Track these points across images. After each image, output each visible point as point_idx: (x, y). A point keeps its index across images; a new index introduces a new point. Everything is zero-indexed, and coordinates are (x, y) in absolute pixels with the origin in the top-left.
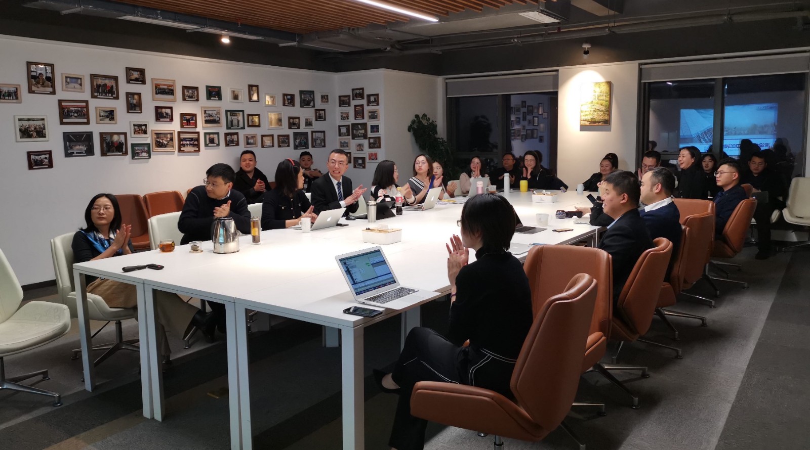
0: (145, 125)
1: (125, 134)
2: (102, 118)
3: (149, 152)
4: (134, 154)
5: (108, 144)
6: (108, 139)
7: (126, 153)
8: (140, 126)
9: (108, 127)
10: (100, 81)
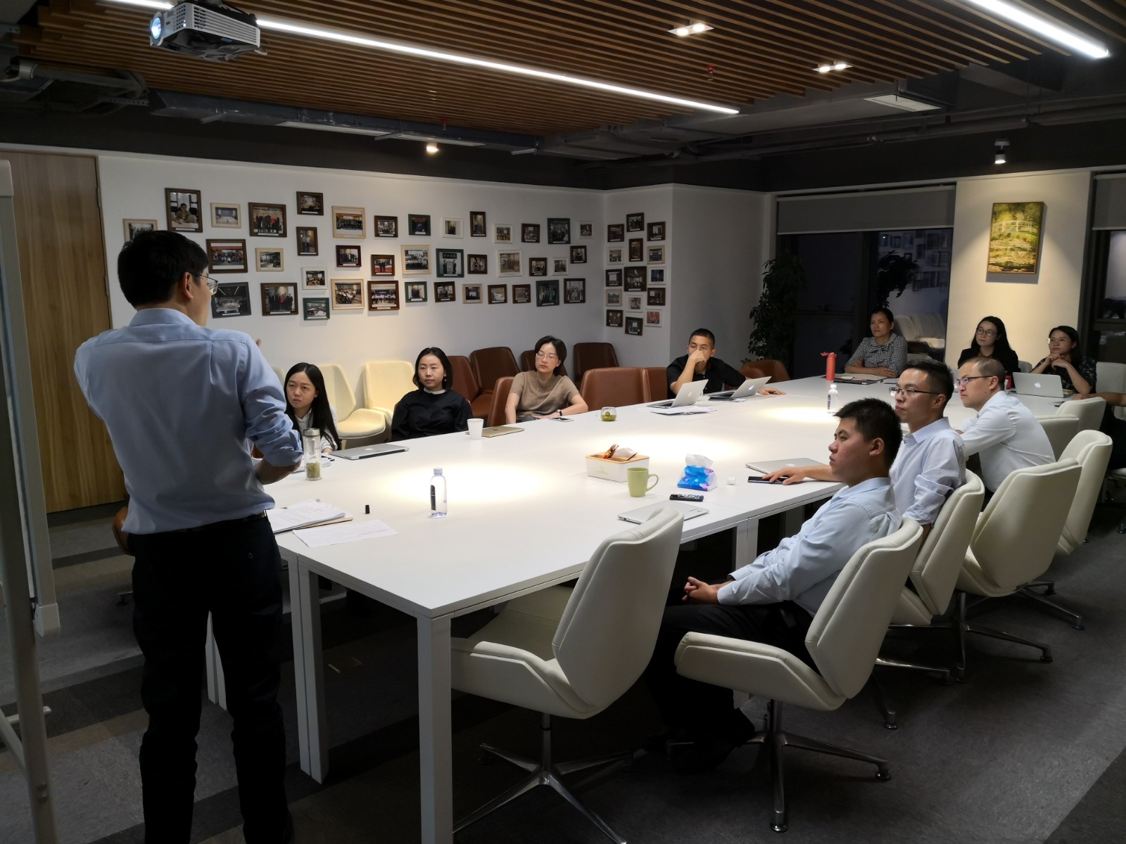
0: (323, 273)
1: (295, 285)
2: (264, 263)
3: (327, 310)
4: (308, 314)
5: (271, 299)
6: (272, 293)
7: (296, 312)
8: (315, 273)
9: (272, 276)
10: (262, 213)
